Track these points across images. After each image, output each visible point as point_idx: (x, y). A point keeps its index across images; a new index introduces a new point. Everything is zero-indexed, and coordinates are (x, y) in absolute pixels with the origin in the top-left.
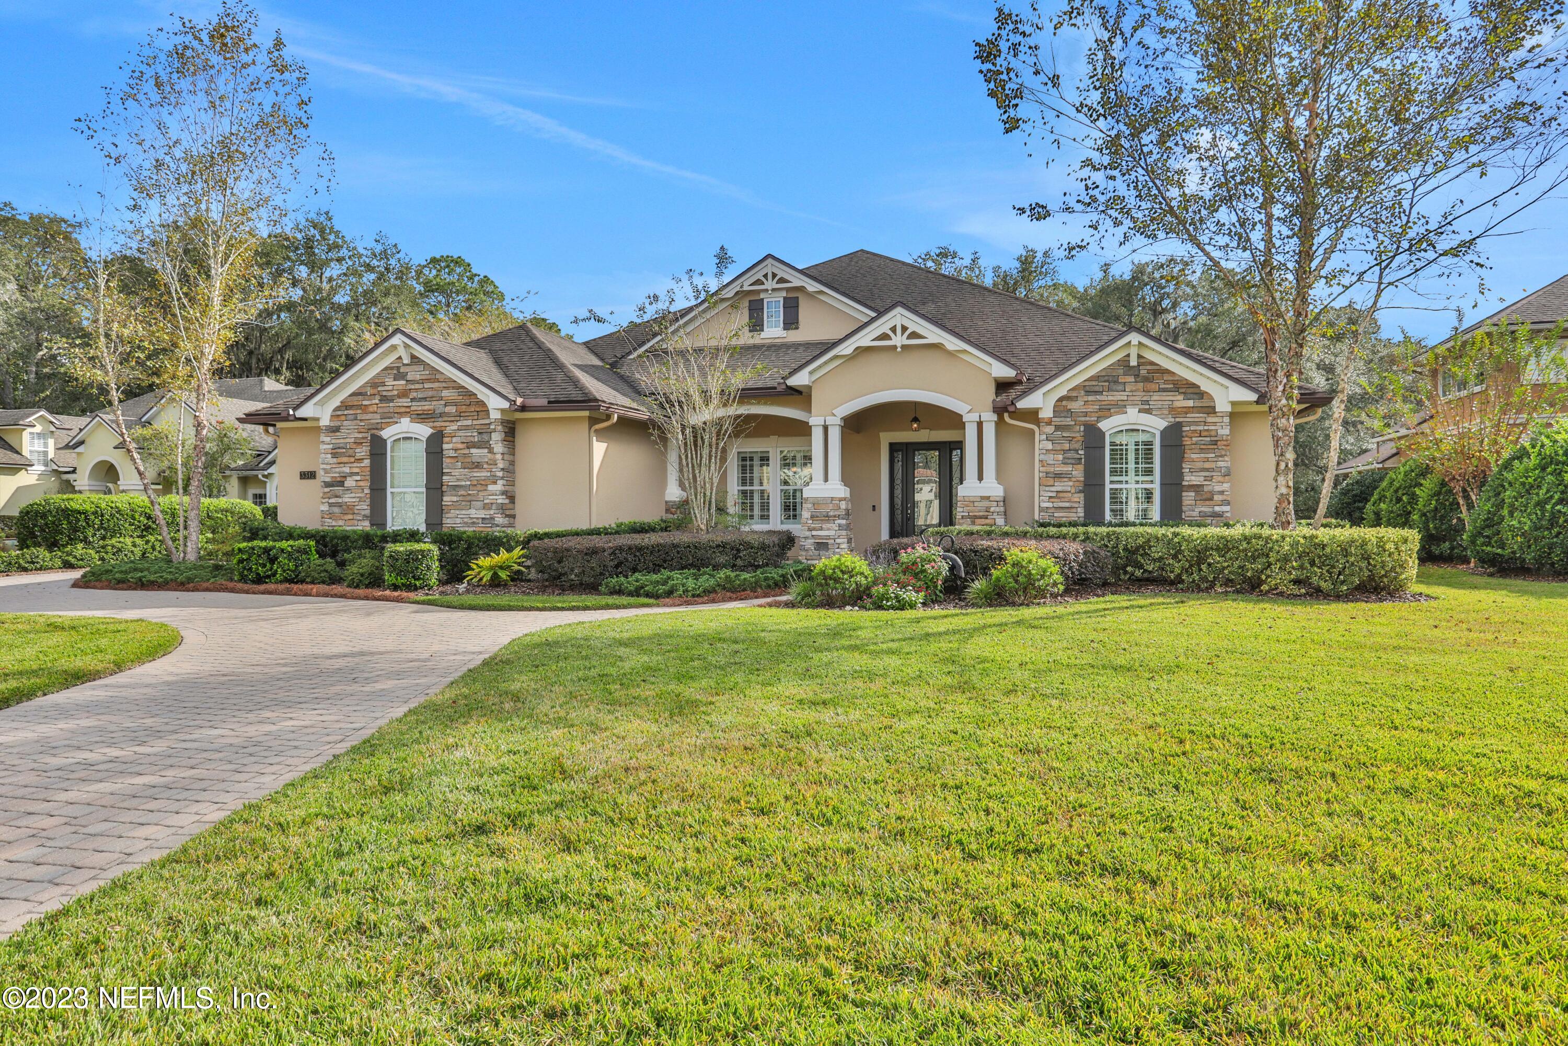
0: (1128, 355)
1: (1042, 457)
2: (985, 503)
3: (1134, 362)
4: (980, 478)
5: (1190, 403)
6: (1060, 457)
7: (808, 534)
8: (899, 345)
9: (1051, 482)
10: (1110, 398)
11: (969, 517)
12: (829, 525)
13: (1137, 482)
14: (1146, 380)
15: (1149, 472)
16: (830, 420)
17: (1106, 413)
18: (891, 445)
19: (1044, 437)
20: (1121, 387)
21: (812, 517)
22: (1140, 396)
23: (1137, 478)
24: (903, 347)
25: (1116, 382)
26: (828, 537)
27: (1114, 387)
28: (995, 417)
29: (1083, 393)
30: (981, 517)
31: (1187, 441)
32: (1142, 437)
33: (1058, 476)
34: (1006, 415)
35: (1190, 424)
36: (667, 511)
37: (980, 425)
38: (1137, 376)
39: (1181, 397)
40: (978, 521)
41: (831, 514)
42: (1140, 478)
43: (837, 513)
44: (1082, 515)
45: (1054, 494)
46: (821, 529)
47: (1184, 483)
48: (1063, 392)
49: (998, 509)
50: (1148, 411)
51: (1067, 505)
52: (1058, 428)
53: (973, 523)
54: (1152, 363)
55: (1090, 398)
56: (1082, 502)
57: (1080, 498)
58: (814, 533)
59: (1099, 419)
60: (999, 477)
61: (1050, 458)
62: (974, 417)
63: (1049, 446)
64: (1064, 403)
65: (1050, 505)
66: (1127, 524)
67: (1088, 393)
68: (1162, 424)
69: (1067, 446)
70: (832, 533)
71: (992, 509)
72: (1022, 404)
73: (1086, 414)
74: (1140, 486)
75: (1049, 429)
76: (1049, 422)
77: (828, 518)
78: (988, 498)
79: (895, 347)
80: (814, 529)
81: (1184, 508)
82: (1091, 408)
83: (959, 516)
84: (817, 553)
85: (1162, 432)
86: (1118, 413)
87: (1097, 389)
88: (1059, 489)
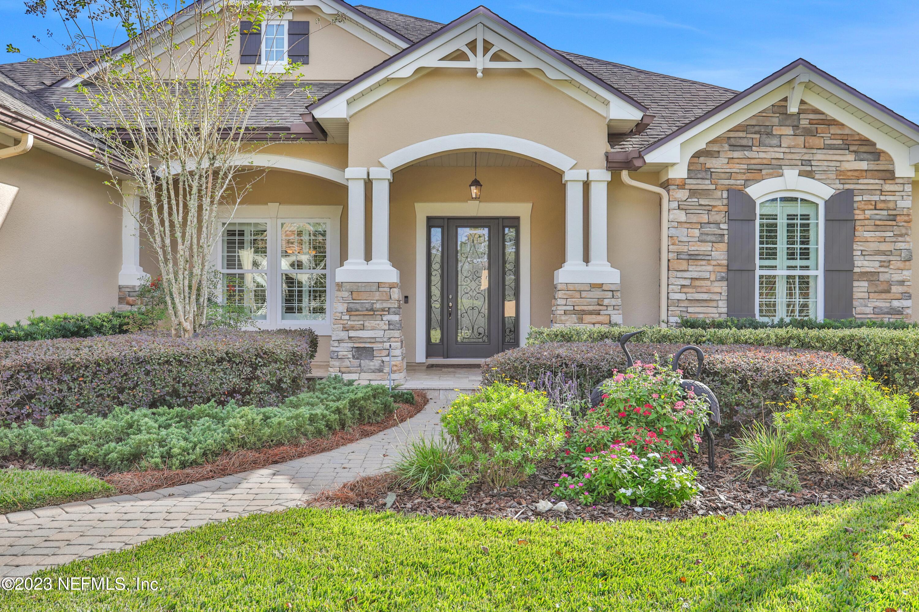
0: (785, 99)
1: (673, 232)
2: (597, 294)
3: (793, 109)
4: (586, 259)
5: (864, 165)
6: (697, 233)
7: (344, 335)
8: (480, 67)
9: (683, 265)
10: (762, 155)
11: (575, 312)
12: (373, 323)
13: (789, 268)
14: (808, 133)
15: (805, 254)
16: (375, 172)
17: (757, 176)
18: (429, 219)
19: (675, 205)
20: (775, 141)
21: (349, 310)
22: (801, 154)
23: (792, 263)
24: (486, 71)
25: (769, 134)
26: (374, 340)
27: (768, 141)
28: (607, 176)
29: (726, 147)
30: (591, 313)
31: (858, 215)
32: (799, 209)
33: (693, 258)
34: (625, 175)
35: (862, 192)
36: (121, 300)
37: (586, 185)
38: (796, 127)
39: (851, 157)
40: (587, 318)
41: (378, 306)
42: (798, 263)
43: (386, 305)
44: (725, 310)
45: (687, 282)
46: (363, 328)
47: (856, 270)
48: (701, 145)
49: (613, 302)
50: (809, 174)
51: (705, 296)
52: (693, 193)
53: (581, 321)
54: (816, 112)
55: (736, 154)
56: (725, 294)
57: (722, 288)
58: (352, 334)
59: (748, 182)
60: (612, 259)
61: (682, 233)
62: (581, 175)
63: (682, 216)
64: (702, 160)
65: (682, 296)
66: (811, 325)
67: (734, 147)
68: (827, 192)
69: (705, 218)
70: (380, 334)
71: (606, 302)
72: (652, 158)
73: (730, 176)
74: (797, 273)
75: (682, 194)
76: (682, 186)
77: (372, 312)
78: (600, 286)
79: (473, 72)
80: (353, 328)
81: (855, 303)
82: (736, 168)
83: (560, 311)
84: (356, 362)
85: (827, 203)
86: (771, 176)
87: (744, 142)
88: (695, 275)
